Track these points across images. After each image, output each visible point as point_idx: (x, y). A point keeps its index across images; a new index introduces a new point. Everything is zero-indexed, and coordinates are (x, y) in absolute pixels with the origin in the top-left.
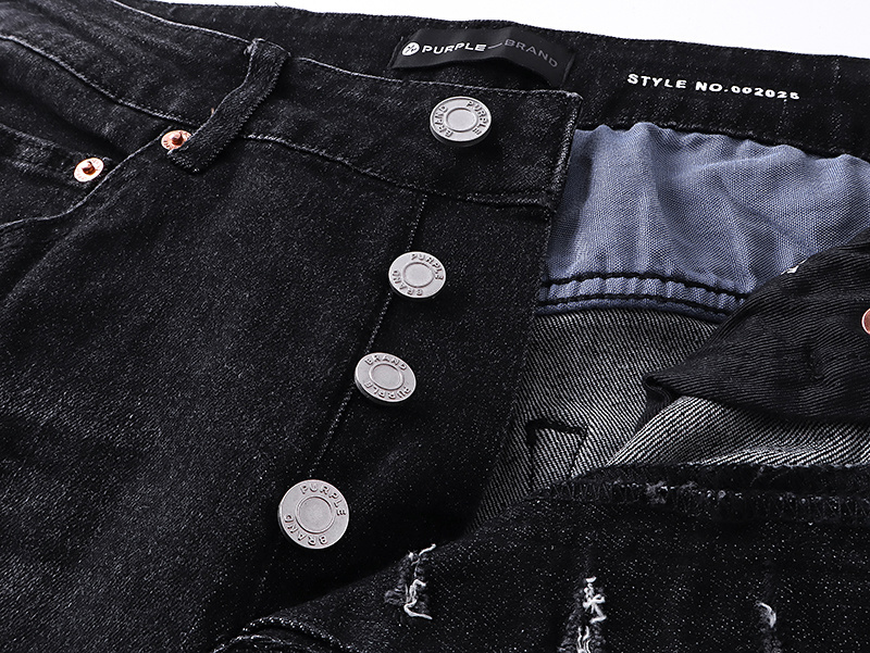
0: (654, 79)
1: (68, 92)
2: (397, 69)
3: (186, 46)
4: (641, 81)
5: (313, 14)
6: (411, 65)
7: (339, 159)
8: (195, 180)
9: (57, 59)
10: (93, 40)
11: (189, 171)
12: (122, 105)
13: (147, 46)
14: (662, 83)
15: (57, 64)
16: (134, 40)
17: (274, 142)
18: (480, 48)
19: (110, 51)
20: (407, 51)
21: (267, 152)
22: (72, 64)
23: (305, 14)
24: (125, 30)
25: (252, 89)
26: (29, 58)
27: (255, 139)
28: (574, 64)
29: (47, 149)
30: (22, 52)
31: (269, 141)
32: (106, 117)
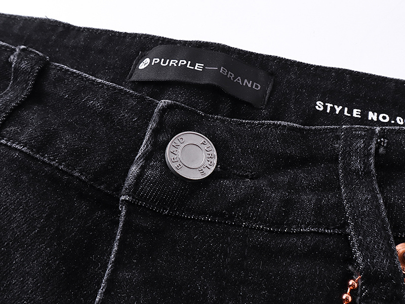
0: (336, 107)
2: (133, 82)
4: (325, 107)
5: (74, 27)
6: (143, 78)
7: (77, 174)
14: (342, 111)
18: (198, 67)
20: (142, 66)
21: (13, 160)
23: (68, 28)
27: (6, 145)
28: (273, 86)
31: (16, 149)
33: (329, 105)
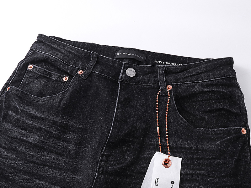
0: (159, 62)
1: (61, 64)
3: (79, 53)
6: (118, 57)
8: (86, 81)
9: (57, 58)
10: (62, 53)
11: (84, 79)
12: (70, 66)
13: (72, 53)
14: (161, 62)
15: (57, 59)
16: (69, 52)
17: (98, 73)
18: (130, 54)
19: (66, 55)
20: (118, 54)
22: (60, 59)
24: (67, 49)
25: (92, 63)
26: (52, 58)
27: (94, 72)
28: (146, 58)
29: (58, 75)
30: (51, 57)
32: (68, 69)
33: (158, 61)
